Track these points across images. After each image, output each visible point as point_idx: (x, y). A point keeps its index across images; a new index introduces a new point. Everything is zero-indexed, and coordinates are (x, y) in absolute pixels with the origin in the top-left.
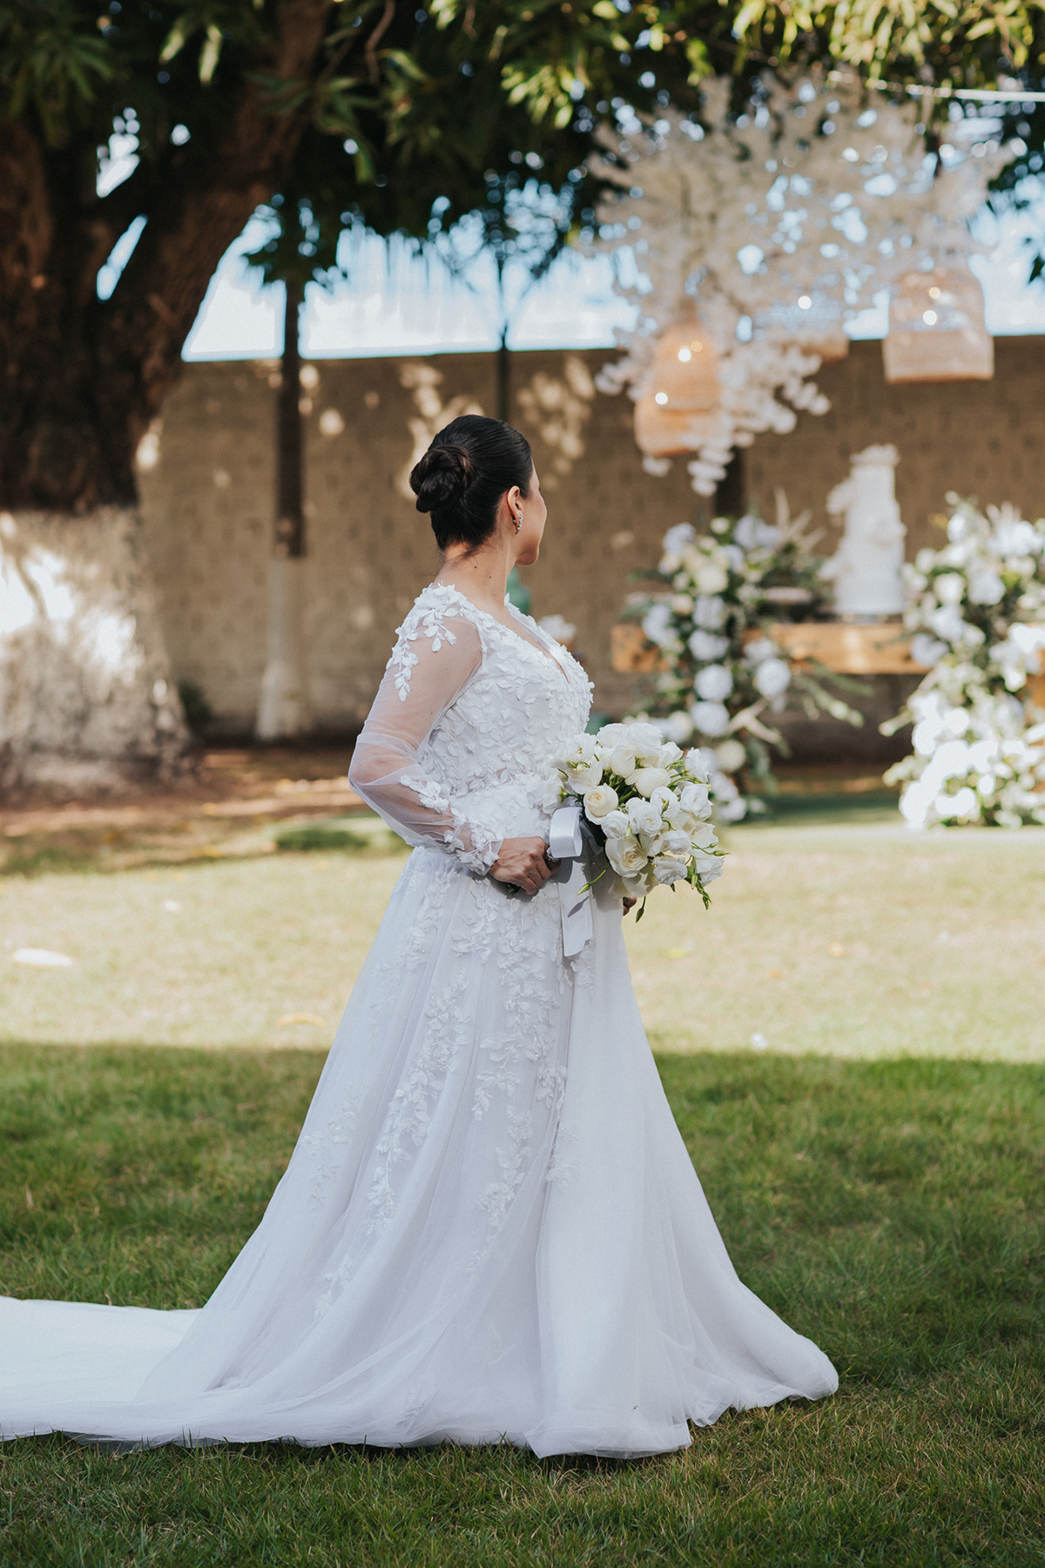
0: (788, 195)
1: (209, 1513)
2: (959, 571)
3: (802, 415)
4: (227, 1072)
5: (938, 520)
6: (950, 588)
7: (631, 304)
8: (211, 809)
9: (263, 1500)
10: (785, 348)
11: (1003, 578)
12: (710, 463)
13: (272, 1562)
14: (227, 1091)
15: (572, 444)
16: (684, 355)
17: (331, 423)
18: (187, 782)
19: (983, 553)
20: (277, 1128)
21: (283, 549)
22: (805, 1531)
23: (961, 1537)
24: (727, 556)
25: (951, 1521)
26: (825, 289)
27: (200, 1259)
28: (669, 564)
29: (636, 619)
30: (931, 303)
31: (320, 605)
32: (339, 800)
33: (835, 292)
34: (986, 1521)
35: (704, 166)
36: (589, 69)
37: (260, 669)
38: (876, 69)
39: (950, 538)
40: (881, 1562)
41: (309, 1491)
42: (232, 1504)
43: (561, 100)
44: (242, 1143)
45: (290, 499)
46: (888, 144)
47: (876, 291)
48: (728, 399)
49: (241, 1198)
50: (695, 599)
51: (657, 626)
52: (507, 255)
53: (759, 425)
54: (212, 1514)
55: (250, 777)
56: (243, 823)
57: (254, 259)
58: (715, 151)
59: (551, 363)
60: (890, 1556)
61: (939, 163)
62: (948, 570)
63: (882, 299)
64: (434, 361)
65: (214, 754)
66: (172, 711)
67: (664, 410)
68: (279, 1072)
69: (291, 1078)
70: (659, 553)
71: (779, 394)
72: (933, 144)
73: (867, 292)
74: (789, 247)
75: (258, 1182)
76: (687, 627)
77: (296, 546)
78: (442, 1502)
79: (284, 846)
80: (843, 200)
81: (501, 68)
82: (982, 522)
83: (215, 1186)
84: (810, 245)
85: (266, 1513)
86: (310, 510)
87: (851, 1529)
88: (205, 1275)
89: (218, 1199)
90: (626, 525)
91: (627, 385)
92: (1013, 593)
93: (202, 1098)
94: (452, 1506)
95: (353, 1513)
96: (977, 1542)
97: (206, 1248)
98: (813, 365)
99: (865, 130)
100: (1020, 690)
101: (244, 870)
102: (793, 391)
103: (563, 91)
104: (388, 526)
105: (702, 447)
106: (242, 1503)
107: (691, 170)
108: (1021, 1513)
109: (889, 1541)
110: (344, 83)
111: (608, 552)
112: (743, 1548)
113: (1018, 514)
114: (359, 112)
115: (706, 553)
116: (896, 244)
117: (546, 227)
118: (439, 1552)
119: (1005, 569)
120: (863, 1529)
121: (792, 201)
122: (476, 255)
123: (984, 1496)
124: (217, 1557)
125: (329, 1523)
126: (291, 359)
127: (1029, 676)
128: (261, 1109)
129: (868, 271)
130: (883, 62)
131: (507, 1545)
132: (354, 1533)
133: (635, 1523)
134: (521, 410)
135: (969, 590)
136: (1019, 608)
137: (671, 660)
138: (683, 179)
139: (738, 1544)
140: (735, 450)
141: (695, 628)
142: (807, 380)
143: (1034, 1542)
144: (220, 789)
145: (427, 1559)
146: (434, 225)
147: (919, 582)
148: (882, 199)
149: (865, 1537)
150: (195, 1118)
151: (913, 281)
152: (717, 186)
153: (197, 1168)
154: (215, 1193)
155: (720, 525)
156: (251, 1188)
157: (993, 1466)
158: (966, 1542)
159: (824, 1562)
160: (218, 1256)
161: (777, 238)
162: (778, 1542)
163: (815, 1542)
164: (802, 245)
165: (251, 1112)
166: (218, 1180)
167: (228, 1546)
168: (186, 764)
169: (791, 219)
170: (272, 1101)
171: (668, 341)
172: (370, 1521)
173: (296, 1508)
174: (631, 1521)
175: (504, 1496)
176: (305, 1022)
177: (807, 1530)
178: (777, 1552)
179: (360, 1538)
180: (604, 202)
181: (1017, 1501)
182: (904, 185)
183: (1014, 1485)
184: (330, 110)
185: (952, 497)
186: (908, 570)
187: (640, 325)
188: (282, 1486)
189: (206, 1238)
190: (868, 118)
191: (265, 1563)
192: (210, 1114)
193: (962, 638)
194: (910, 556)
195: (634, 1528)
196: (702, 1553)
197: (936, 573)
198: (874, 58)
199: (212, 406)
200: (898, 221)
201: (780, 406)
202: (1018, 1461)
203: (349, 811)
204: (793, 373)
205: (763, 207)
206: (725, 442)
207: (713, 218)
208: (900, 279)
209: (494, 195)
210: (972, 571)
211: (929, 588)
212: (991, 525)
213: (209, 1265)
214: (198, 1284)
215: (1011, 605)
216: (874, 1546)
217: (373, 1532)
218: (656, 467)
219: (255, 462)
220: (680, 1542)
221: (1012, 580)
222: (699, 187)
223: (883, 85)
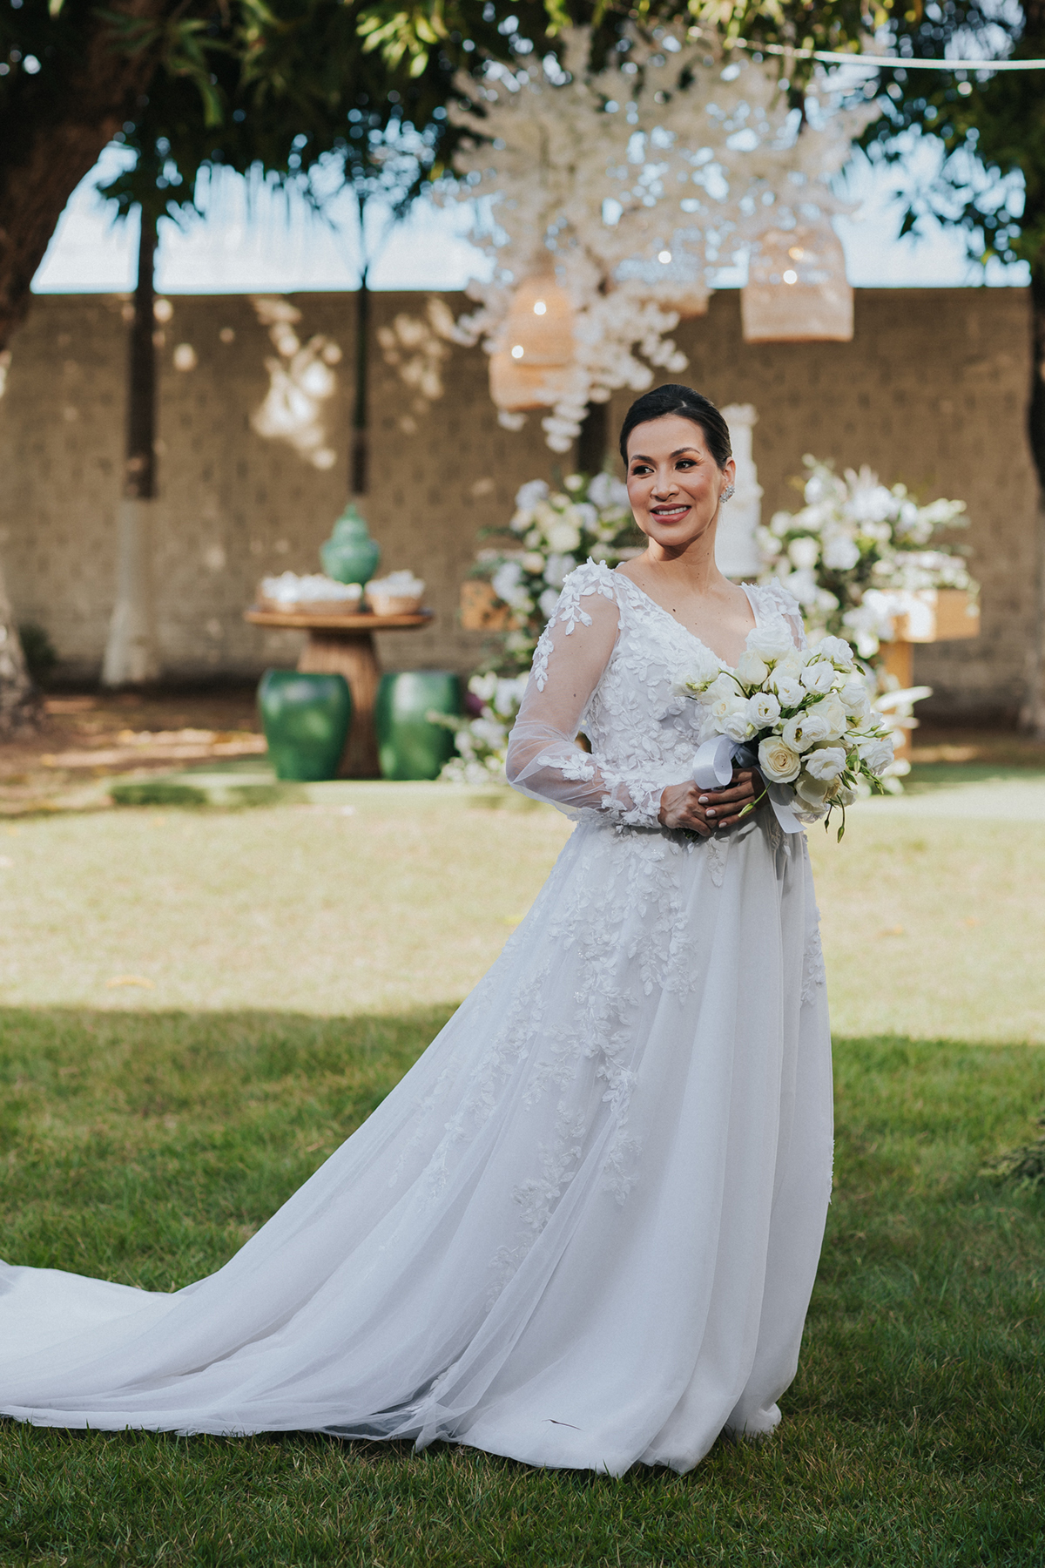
0: (648, 149)
1: (6, 1479)
2: (813, 535)
3: (660, 372)
4: (51, 1035)
5: (795, 482)
6: (804, 552)
7: (487, 255)
8: (49, 759)
9: (60, 1467)
10: (643, 303)
11: (857, 543)
12: (565, 419)
13: (66, 1528)
14: (50, 1054)
15: (431, 385)
16: (540, 308)
17: (185, 357)
18: (27, 731)
19: (839, 517)
20: (99, 1094)
21: (134, 488)
22: (588, 1503)
23: (740, 1512)
24: (580, 514)
25: (733, 1496)
26: (686, 244)
27: (12, 1225)
28: (521, 521)
29: (485, 577)
30: (792, 263)
31: (173, 547)
32: (182, 753)
33: (697, 248)
34: (768, 1496)
35: (562, 115)
36: (445, 18)
37: (108, 612)
38: (734, 28)
39: (807, 501)
40: (661, 1535)
41: (105, 1459)
42: (29, 1469)
43: (416, 47)
44: (63, 1107)
45: (141, 437)
46: (750, 100)
47: (737, 249)
48: (583, 354)
49: (58, 1164)
50: (546, 557)
51: (507, 584)
52: (369, 193)
53: (615, 381)
54: (9, 1480)
55: (92, 726)
56: (84, 775)
57: (108, 192)
58: (575, 101)
59: (413, 303)
60: (670, 1530)
61: (804, 120)
62: (804, 534)
63: (741, 257)
64: (293, 298)
65: (54, 700)
66: (12, 659)
67: (519, 364)
68: (104, 1034)
69: (114, 1042)
70: (513, 509)
71: (636, 350)
72: (796, 100)
73: (728, 247)
74: (649, 201)
75: (77, 1148)
76: (537, 585)
77: (145, 486)
78: (236, 1471)
79: (122, 799)
80: (704, 154)
81: (356, 15)
82: (839, 486)
83: (33, 1151)
84: (671, 200)
85: (61, 1480)
86: (160, 447)
87: (634, 1502)
88: (17, 1242)
89: (34, 1165)
90: (487, 472)
91: (483, 337)
92: (869, 559)
93: (25, 1062)
94: (246, 1475)
95: (148, 1480)
96: (756, 1517)
97: (20, 1215)
98: (671, 321)
99: (727, 83)
100: (873, 657)
101: (78, 826)
102: (649, 348)
103: (418, 39)
104: (243, 469)
105: (557, 403)
106: (39, 1469)
107: (548, 120)
108: (803, 1488)
109: (670, 1515)
110: (195, 25)
111: (468, 501)
112: (527, 1519)
113: (876, 478)
114: (209, 54)
115: (559, 511)
116: (758, 200)
117: (410, 164)
118: (229, 1520)
119: (860, 534)
120: (645, 1502)
121: (652, 154)
122: (337, 192)
123: (768, 1472)
124: (11, 1523)
125: (123, 1489)
126: (145, 292)
127: (882, 643)
128: (83, 1074)
129: (728, 227)
130: (742, 21)
131: (296, 1514)
132: (147, 1500)
133: (423, 1494)
134: (380, 351)
135: (824, 555)
136: (874, 574)
137: (521, 619)
138: (542, 129)
139: (522, 1515)
140: (591, 406)
141: (546, 587)
142: (665, 336)
143: (812, 1517)
144: (60, 737)
145: (217, 1527)
146: (294, 160)
147: (773, 546)
148: (744, 154)
149: (647, 1510)
150: (16, 1081)
151: (772, 238)
152: (577, 138)
153: (15, 1132)
154: (32, 1158)
155: (574, 482)
156: (68, 1154)
157: (780, 1442)
158: (745, 1516)
159: (605, 1534)
160: (31, 1223)
161: (638, 191)
162: (561, 1514)
163: (596, 1514)
164: (662, 200)
165: (73, 1076)
166: (36, 1145)
167: (23, 1512)
168: (26, 711)
169: (652, 172)
170: (96, 1064)
171: (525, 294)
172: (163, 1488)
173: (92, 1474)
174: (420, 1491)
175: (297, 1465)
176: (133, 985)
177: (591, 1502)
178: (559, 1524)
179: (153, 1505)
180: (463, 150)
181: (799, 1477)
182: (767, 141)
183: (799, 1461)
184: (180, 51)
185: (809, 460)
186: (763, 533)
187: (497, 276)
188: (80, 1453)
189: (20, 1203)
190: (730, 72)
191: (58, 1528)
192: (31, 1078)
193: (816, 603)
194: (765, 519)
195: (423, 1498)
196: (486, 1524)
197: (790, 536)
198: (733, 17)
199: (64, 340)
200: (760, 177)
201: (637, 363)
202: (804, 1436)
203: (193, 764)
204: (651, 330)
205: (623, 159)
206: (581, 398)
207: (572, 169)
208: (761, 236)
209: (357, 132)
210: (824, 536)
211: (784, 552)
212: (849, 488)
213: (22, 1232)
214: (9, 1250)
215: (866, 571)
216: (655, 1519)
217: (166, 1500)
218: (512, 422)
219: (106, 399)
220: (466, 1512)
221: (867, 545)
222: (558, 138)
223: (742, 43)
